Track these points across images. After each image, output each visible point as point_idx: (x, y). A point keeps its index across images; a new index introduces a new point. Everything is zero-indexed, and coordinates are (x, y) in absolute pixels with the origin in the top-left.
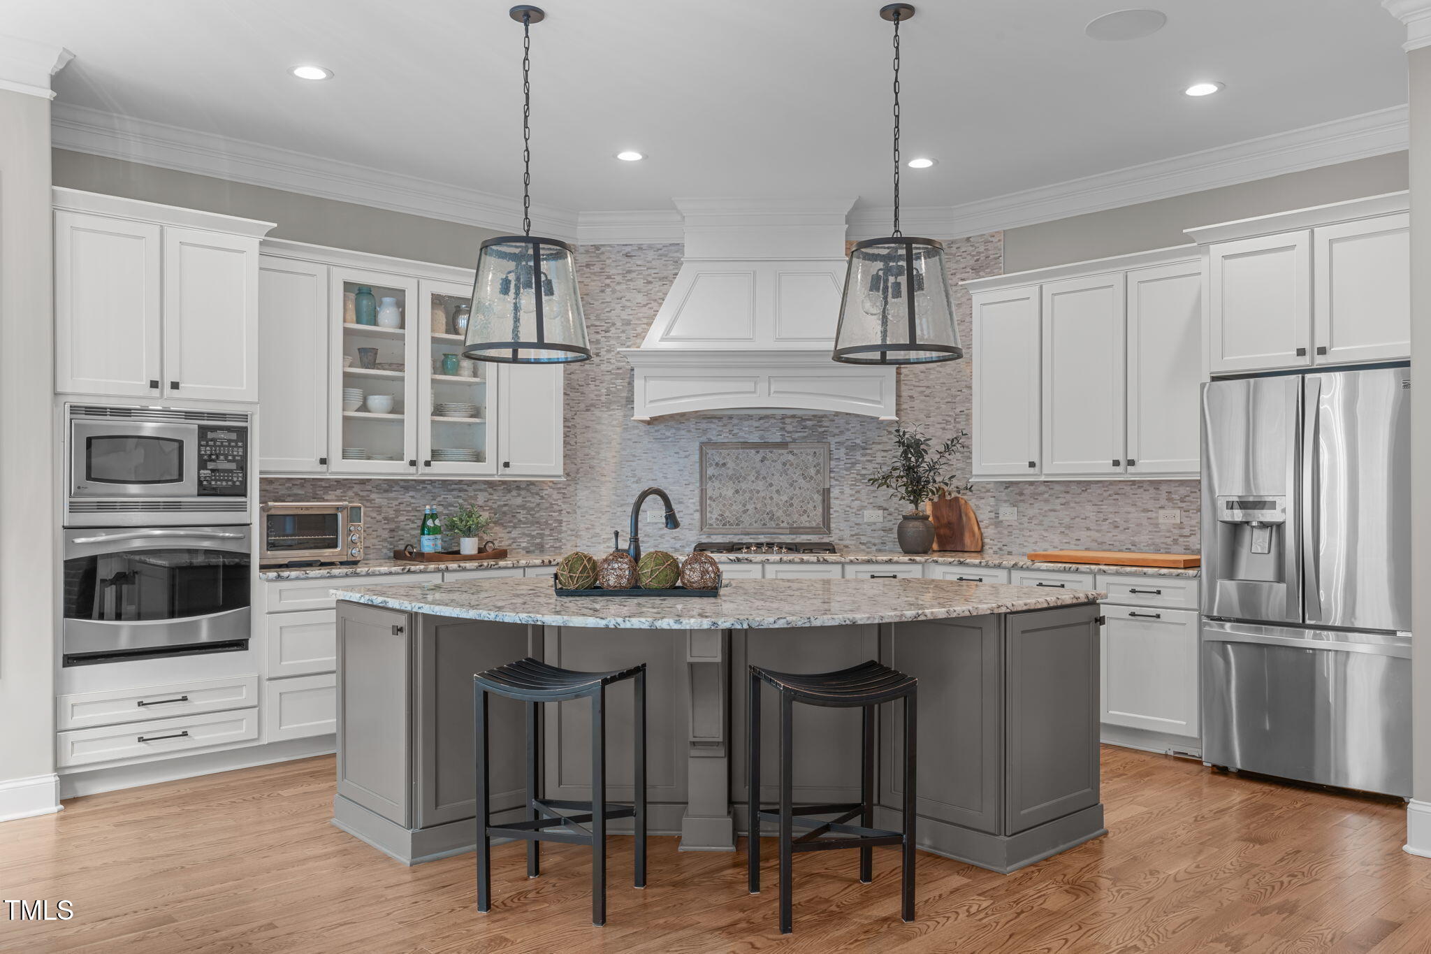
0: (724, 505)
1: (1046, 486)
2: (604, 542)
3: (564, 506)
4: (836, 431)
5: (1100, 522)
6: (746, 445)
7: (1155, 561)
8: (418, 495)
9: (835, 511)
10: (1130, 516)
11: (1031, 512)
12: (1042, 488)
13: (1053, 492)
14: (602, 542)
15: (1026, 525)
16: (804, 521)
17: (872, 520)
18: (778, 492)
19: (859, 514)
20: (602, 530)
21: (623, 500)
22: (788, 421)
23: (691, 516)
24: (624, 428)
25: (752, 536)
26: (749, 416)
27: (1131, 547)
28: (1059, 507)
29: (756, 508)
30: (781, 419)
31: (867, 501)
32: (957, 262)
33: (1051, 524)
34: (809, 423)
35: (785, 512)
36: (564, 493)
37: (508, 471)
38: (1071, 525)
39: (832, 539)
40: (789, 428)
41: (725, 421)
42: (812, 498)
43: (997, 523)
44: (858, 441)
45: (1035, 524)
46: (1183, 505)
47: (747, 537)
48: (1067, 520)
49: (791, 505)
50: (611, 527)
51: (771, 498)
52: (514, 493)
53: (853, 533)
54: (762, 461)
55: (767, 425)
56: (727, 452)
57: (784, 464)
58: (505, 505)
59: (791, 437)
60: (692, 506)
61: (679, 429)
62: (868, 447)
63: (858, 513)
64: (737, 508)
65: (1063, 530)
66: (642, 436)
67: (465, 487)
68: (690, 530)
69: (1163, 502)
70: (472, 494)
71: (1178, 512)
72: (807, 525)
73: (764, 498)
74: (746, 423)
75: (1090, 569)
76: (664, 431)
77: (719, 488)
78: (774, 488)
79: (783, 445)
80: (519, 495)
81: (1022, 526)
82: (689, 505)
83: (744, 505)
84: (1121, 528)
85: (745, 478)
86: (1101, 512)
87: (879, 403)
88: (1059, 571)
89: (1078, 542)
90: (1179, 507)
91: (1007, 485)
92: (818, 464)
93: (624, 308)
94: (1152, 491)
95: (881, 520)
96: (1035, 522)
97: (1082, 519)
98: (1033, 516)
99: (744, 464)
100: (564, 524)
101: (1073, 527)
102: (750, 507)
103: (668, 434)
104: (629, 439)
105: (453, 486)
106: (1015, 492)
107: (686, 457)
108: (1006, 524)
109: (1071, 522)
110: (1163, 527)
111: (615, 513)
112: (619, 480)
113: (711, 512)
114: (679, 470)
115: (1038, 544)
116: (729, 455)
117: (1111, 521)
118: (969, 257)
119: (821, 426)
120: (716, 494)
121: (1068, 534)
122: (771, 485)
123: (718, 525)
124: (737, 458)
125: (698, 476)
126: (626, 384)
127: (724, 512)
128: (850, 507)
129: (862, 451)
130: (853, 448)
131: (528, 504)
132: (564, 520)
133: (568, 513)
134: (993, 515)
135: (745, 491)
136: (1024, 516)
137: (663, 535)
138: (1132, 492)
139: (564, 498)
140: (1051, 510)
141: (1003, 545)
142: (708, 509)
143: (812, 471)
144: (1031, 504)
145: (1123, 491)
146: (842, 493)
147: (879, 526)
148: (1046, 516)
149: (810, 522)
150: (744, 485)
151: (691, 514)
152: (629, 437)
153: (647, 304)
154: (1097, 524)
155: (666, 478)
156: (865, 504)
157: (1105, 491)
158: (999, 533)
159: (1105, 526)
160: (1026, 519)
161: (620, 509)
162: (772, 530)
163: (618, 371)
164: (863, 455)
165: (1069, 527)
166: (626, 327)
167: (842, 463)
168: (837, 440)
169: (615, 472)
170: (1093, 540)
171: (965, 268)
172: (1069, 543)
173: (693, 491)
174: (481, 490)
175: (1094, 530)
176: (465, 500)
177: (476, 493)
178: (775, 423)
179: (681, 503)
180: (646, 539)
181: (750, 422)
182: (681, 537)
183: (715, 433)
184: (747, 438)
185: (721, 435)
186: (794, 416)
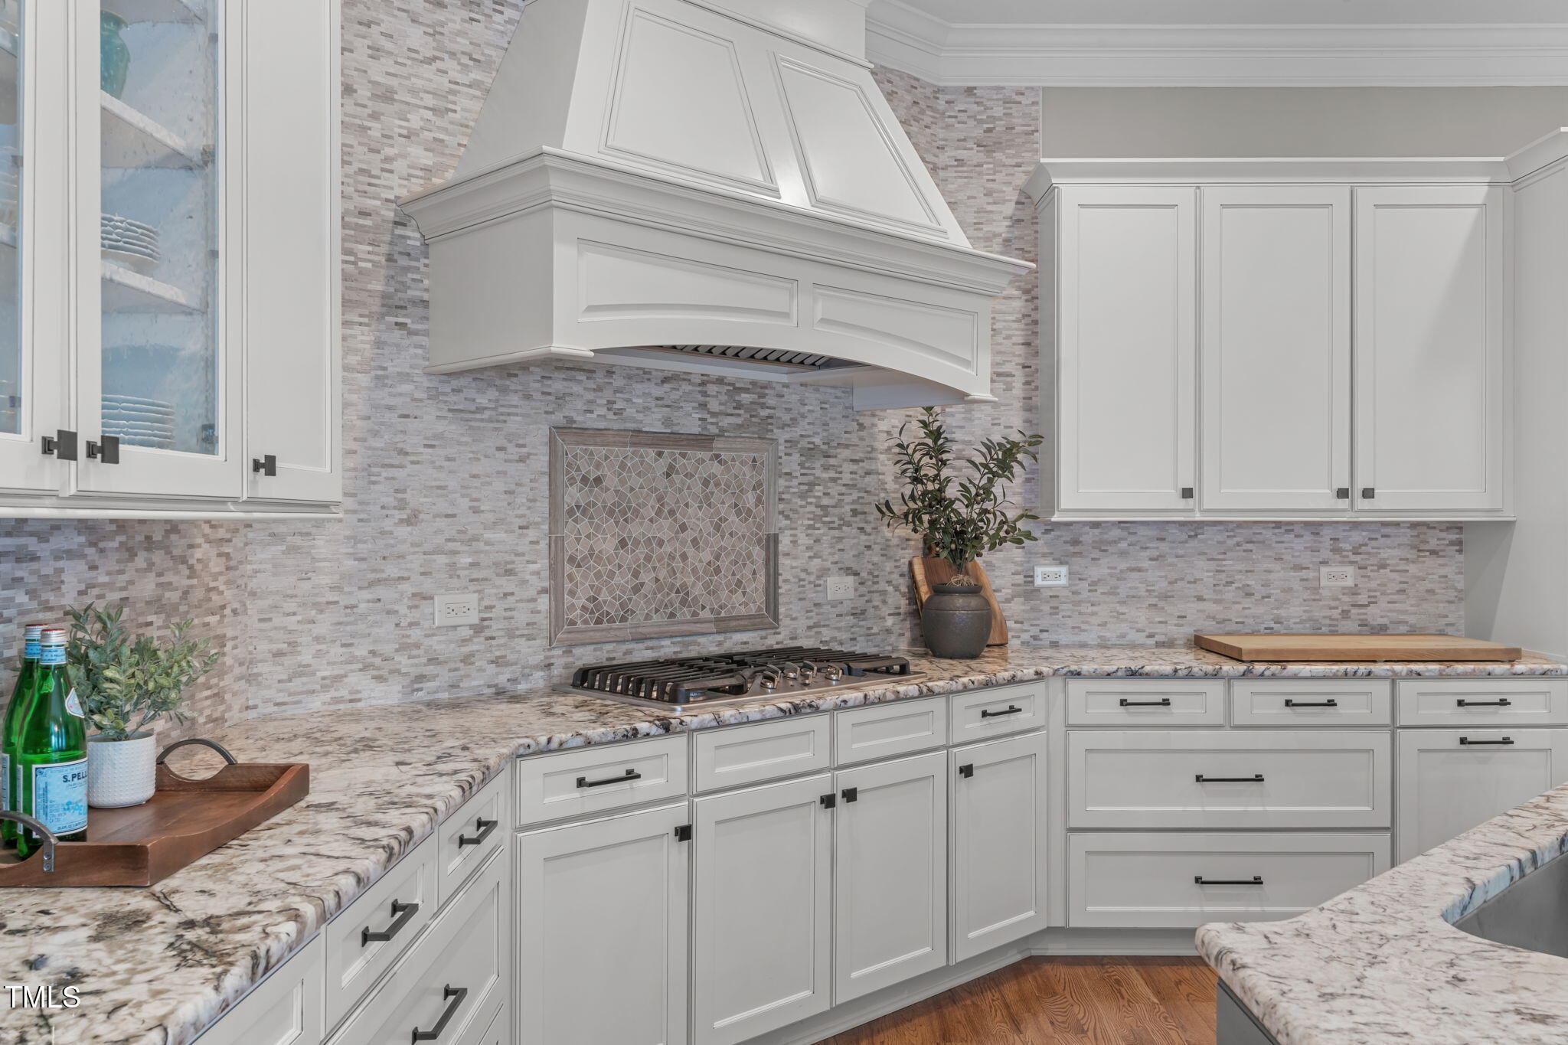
0: (598, 575)
1: (1123, 529)
2: (325, 688)
3: (228, 594)
4: (786, 418)
5: (1221, 588)
6: (639, 438)
7: (1476, 651)
9: (785, 581)
10: (1272, 576)
11: (1094, 573)
12: (1116, 533)
13: (1132, 539)
14: (318, 687)
15: (1085, 594)
16: (739, 604)
17: (839, 596)
18: (695, 542)
19: (820, 585)
20: (318, 654)
21: (374, 571)
22: (712, 389)
23: (531, 605)
24: (377, 377)
25: (650, 643)
27: (1272, 625)
28: (1146, 564)
29: (657, 580)
30: (700, 385)
31: (831, 559)
32: (948, 127)
33: (1132, 592)
34: (745, 398)
35: (706, 586)
37: (268, 487)
38: (1169, 594)
39: (779, 638)
40: (714, 405)
41: (600, 378)
42: (749, 555)
43: (1029, 591)
44: (817, 440)
45: (1103, 593)
46: (1358, 558)
47: (641, 646)
48: (1161, 586)
49: (718, 570)
50: (343, 645)
51: (684, 557)
52: (140, 561)
53: (811, 623)
54: (668, 475)
55: (675, 395)
56: (603, 451)
57: (706, 483)
59: (717, 424)
60: (533, 580)
61: (504, 390)
62: (832, 452)
63: (818, 582)
64: (623, 579)
65: (1154, 601)
66: (421, 400)
68: (530, 638)
69: (1326, 554)
70: (48, 569)
71: (1350, 570)
72: (743, 611)
73: (672, 557)
74: (639, 388)
75: (1393, 671)
76: (471, 393)
77: (588, 536)
78: (688, 535)
79: (703, 441)
80: (150, 567)
81: (1077, 598)
82: (528, 577)
83: (636, 574)
84: (1258, 596)
85: (636, 513)
86: (1224, 571)
87: (967, 363)
88: (1335, 677)
89: (1181, 621)
90: (1352, 563)
91: (1049, 527)
92: (759, 484)
93: (376, 52)
94: (1308, 537)
95: (851, 594)
96: (1102, 589)
97: (1189, 582)
98: (1099, 580)
99: (635, 481)
100: (229, 645)
101: (1173, 597)
102: (646, 578)
103: (482, 400)
104: (390, 408)
106: (1064, 539)
107: (521, 460)
108: (1048, 593)
109: (1169, 589)
110: (1325, 593)
111: (353, 607)
112: (362, 516)
113: (572, 593)
114: (506, 492)
115: (1108, 625)
116: (607, 458)
117: (1241, 585)
118: (972, 123)
119: (763, 406)
120: (581, 550)
121: (1163, 608)
122: (683, 528)
123: (586, 622)
124: (623, 466)
125: (544, 506)
126: (383, 259)
127: (599, 591)
128: (805, 570)
129: (823, 461)
130: (810, 453)
131: (167, 595)
132: (230, 634)
133: (235, 612)
134: (1020, 579)
135: (636, 543)
136: (1080, 579)
137: (472, 655)
138: (1274, 538)
139: (228, 568)
140: (1132, 570)
141: (1041, 631)
142: (568, 585)
143: (750, 499)
144: (1093, 559)
145: (1260, 538)
146: (794, 542)
147: (847, 607)
148: (1125, 579)
149: (746, 604)
150: (636, 530)
151: (534, 600)
152: (392, 401)
153: (435, 59)
154: (1214, 591)
155: (476, 511)
156: (828, 564)
157: (1228, 537)
158: (1033, 609)
159: (1229, 594)
160: (1085, 585)
161: (366, 595)
162: (685, 628)
163: (361, 221)
164: (826, 468)
165: (1165, 597)
166: (381, 107)
167: (795, 482)
168: (787, 436)
169: (354, 495)
170: (1208, 617)
171: (964, 140)
172: (1166, 622)
173: (537, 543)
174: (70, 554)
175: (1210, 600)
176: (32, 593)
177: (61, 564)
178: (690, 393)
179: (510, 572)
180: (430, 670)
181: (646, 385)
182: (511, 657)
183: (580, 405)
184: (641, 422)
185: (591, 412)
186: (720, 381)
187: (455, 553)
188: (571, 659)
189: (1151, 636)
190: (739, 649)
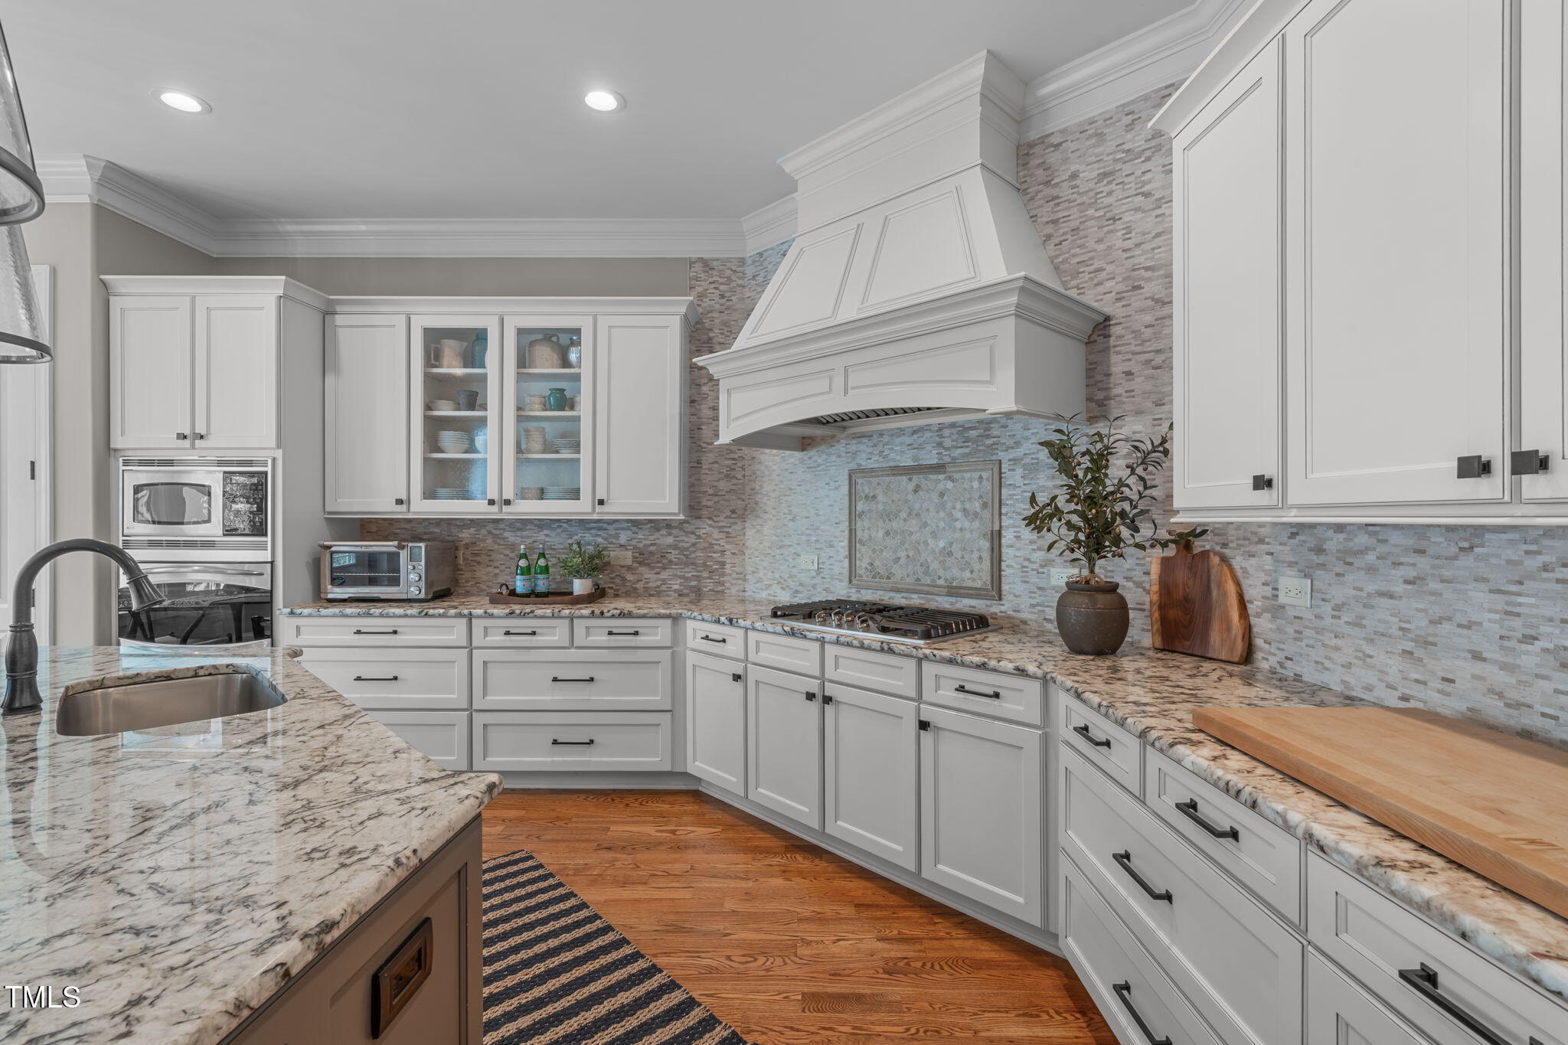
0: (874, 551)
1: (1370, 534)
2: (766, 589)
3: (728, 547)
4: (1011, 442)
5: (1513, 644)
6: (897, 471)
8: (553, 534)
9: (1007, 566)
11: (1338, 594)
12: (1362, 539)
13: (1382, 549)
15: (1328, 621)
16: (965, 578)
18: (934, 534)
19: (1044, 573)
21: (781, 541)
22: (945, 432)
23: (841, 564)
26: (901, 429)
28: (1399, 588)
29: (908, 557)
30: (937, 431)
33: (1381, 628)
34: (973, 433)
35: (942, 563)
36: (728, 533)
37: (604, 509)
38: (1430, 639)
39: (1003, 608)
40: (948, 443)
41: (875, 439)
42: (976, 545)
45: (1348, 623)
47: (898, 595)
48: (1420, 623)
49: (950, 554)
50: (772, 572)
51: (926, 543)
52: (664, 532)
53: (1034, 602)
54: (915, 492)
55: (921, 441)
56: (877, 480)
57: (942, 495)
58: (652, 545)
59: (949, 455)
60: (841, 550)
61: (829, 455)
63: (1040, 570)
64: (888, 555)
65: (1409, 646)
66: (796, 465)
67: (605, 526)
68: (840, 580)
70: (613, 533)
72: (969, 584)
73: (918, 543)
74: (897, 440)
76: (816, 458)
77: (869, 529)
78: (929, 530)
79: (939, 468)
80: (670, 534)
81: (1320, 623)
82: (839, 549)
83: (895, 552)
85: (896, 516)
86: (1518, 615)
87: (987, 385)
91: (1294, 530)
92: (985, 494)
96: (1346, 617)
97: (1459, 626)
98: (1344, 604)
99: (895, 497)
100: (727, 566)
101: (1435, 644)
102: (902, 554)
103: (820, 461)
104: (786, 470)
105: (592, 525)
106: (1308, 545)
107: (836, 489)
108: (1291, 613)
109: (1430, 630)
111: (775, 556)
113: (860, 560)
114: (830, 506)
115: (1353, 669)
116: (879, 484)
117: (1551, 646)
119: (988, 437)
120: (866, 536)
121: (1420, 660)
122: (925, 525)
123: (867, 576)
124: (888, 488)
125: (847, 512)
127: (874, 560)
128: (1028, 560)
130: (1035, 466)
131: (681, 544)
132: (728, 561)
133: (733, 554)
134: (1269, 591)
135: (896, 532)
136: (1323, 600)
137: (815, 584)
139: (728, 537)
140: (1382, 594)
141: (1287, 658)
142: (858, 555)
143: (977, 505)
144: (1338, 575)
146: (1018, 537)
148: (1372, 607)
149: (974, 580)
150: (895, 525)
151: (840, 561)
152: (786, 467)
154: (1502, 648)
155: (817, 515)
156: (1053, 556)
157: (1527, 552)
158: (1280, 630)
159: (1529, 658)
160: (1326, 609)
161: (778, 551)
162: (927, 588)
167: (1019, 491)
168: (1011, 457)
169: (775, 509)
170: (1491, 691)
172: (1424, 683)
173: (843, 531)
174: (623, 529)
175: (1494, 662)
176: (605, 539)
177: (618, 532)
178: (931, 437)
179: (831, 546)
180: (800, 588)
181: (904, 438)
182: (832, 589)
183: (864, 456)
184: (898, 461)
185: (870, 459)
186: (953, 425)
187: (809, 535)
188: (859, 595)
189: (1405, 698)
190: (967, 610)
